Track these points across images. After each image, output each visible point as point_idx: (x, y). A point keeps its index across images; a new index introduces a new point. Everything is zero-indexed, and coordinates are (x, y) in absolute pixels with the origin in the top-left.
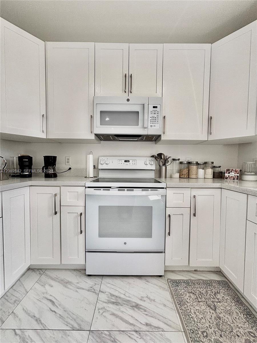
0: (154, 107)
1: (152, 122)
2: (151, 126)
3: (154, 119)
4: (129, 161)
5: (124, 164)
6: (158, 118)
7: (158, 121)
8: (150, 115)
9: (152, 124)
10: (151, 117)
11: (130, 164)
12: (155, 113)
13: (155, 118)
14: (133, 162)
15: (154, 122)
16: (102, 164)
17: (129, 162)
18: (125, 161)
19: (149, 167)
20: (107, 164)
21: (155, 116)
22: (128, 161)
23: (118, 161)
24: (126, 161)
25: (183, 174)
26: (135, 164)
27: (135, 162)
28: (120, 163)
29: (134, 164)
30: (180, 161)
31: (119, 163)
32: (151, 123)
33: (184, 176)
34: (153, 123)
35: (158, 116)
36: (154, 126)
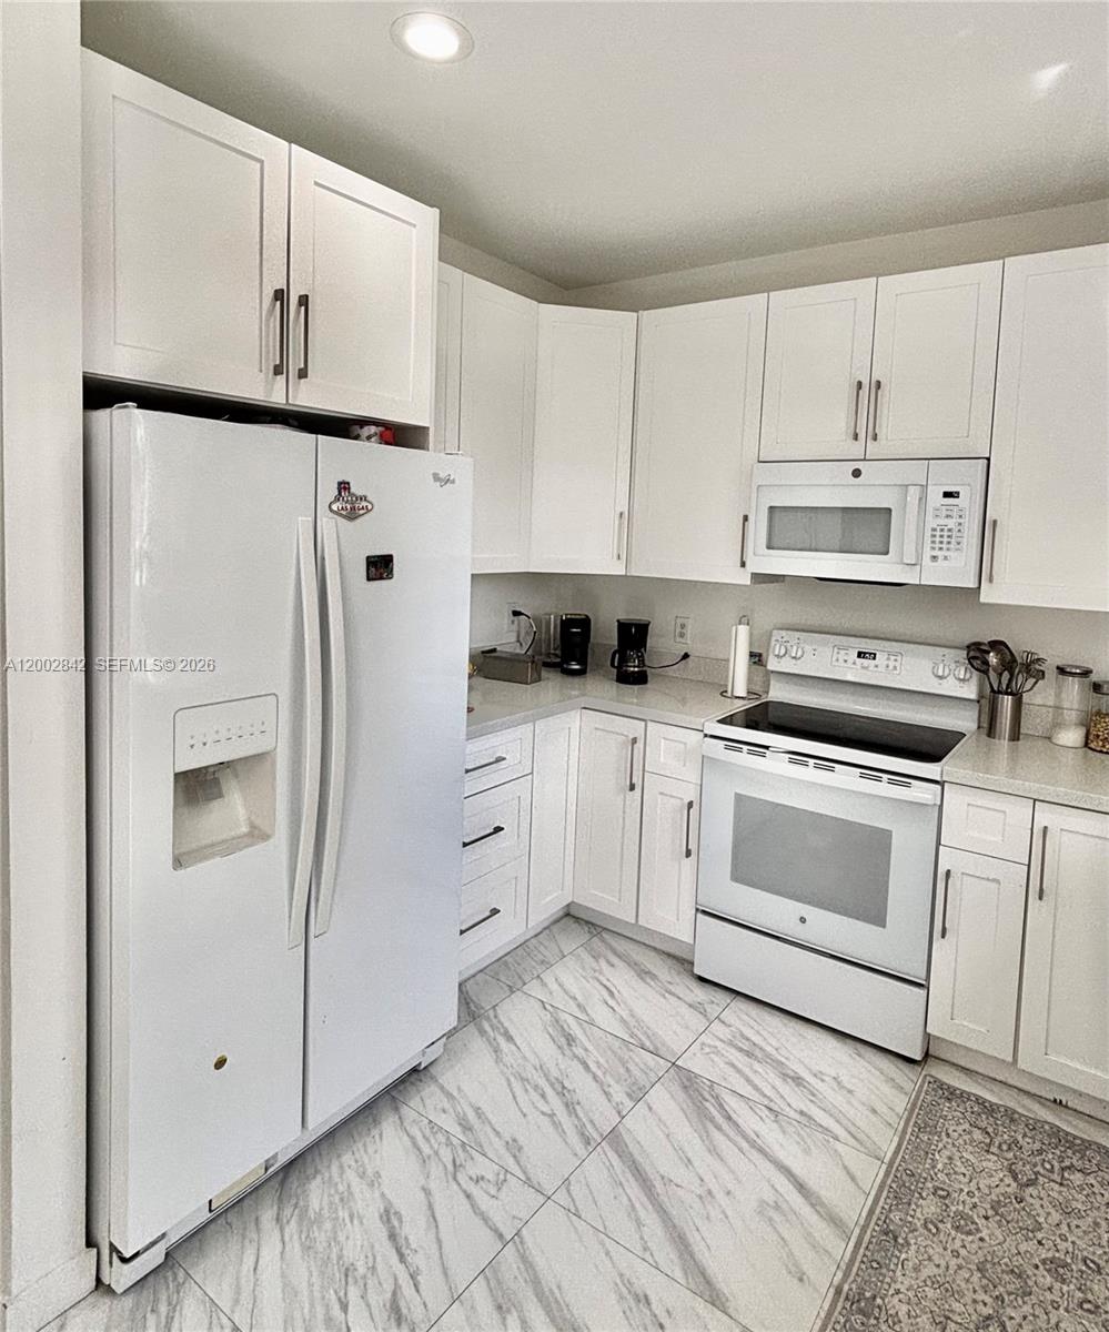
0: (947, 495)
1: (937, 545)
2: (934, 558)
3: (946, 533)
4: (875, 654)
5: (854, 663)
6: (959, 531)
7: (959, 543)
8: (931, 522)
9: (935, 553)
10: (935, 526)
11: (876, 666)
12: (949, 513)
13: (950, 530)
14: (888, 659)
15: (944, 546)
16: (778, 656)
17: (874, 658)
18: (860, 655)
19: (951, 687)
20: (794, 658)
21: (951, 523)
22: (871, 654)
23: (836, 650)
24: (865, 653)
25: (1098, 736)
26: (895, 668)
27: (896, 660)
28: (841, 660)
29: (891, 667)
30: (1094, 677)
31: (837, 660)
32: (933, 548)
33: (1101, 743)
34: (941, 549)
35: (960, 524)
36: (946, 558)
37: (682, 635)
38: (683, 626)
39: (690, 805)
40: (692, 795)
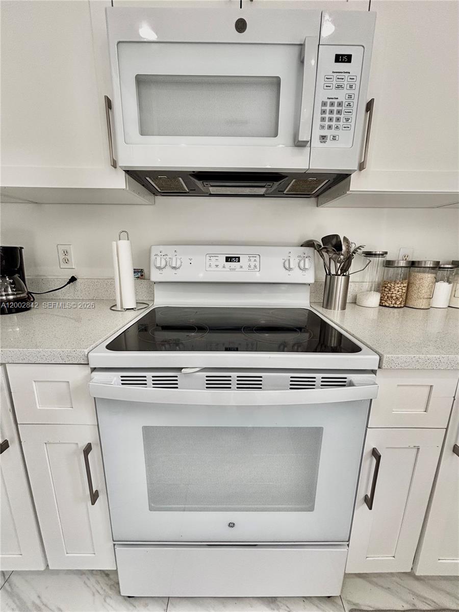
0: (339, 58)
1: (327, 123)
2: (323, 138)
3: (335, 108)
4: (239, 258)
5: (224, 267)
6: (349, 105)
7: (347, 120)
8: (323, 95)
9: (325, 132)
10: (326, 100)
11: (241, 267)
12: (340, 82)
13: (340, 104)
14: (250, 260)
15: (334, 123)
16: (159, 268)
17: (239, 261)
18: (228, 259)
19: (297, 276)
20: (174, 268)
21: (342, 95)
22: (236, 257)
23: (208, 258)
24: (231, 258)
25: (392, 297)
26: (255, 266)
27: (255, 260)
28: (213, 265)
29: (252, 267)
31: (210, 266)
32: (322, 127)
33: (394, 302)
34: (330, 127)
35: (350, 97)
36: (334, 138)
37: (66, 261)
38: (66, 253)
39: (88, 449)
40: (88, 436)
